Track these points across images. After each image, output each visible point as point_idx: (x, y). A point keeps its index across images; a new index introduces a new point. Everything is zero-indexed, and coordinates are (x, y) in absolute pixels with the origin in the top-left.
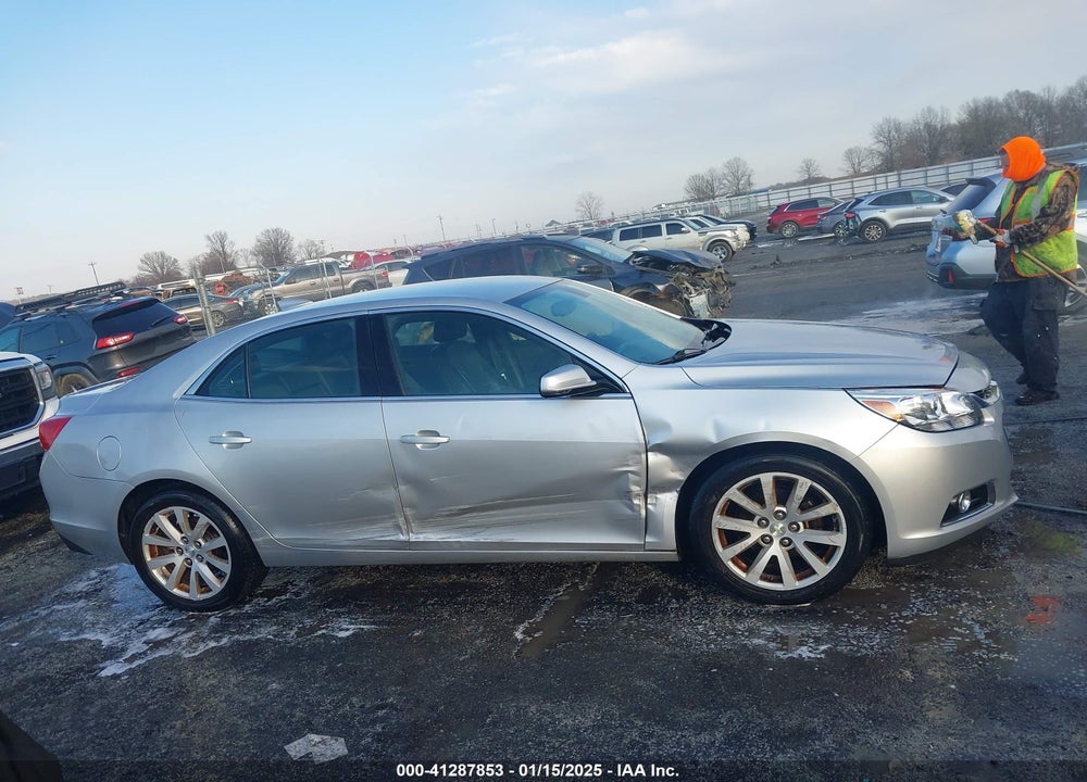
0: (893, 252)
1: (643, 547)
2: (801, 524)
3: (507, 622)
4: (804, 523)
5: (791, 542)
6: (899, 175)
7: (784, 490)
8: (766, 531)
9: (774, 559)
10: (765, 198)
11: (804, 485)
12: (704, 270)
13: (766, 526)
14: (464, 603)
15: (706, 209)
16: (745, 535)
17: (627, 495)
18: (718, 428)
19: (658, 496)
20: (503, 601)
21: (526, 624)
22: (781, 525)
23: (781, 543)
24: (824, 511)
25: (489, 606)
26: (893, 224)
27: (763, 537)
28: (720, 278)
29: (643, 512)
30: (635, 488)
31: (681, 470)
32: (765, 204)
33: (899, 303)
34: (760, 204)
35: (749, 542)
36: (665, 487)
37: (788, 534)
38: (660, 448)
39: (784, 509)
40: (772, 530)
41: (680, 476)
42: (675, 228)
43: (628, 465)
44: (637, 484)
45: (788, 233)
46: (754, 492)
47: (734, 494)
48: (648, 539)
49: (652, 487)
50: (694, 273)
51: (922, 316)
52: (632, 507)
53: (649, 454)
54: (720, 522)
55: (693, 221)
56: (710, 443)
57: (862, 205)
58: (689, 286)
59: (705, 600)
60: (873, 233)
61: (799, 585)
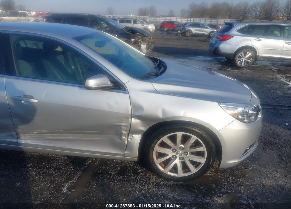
0: (194, 40)
1: (124, 155)
2: (189, 152)
3: (61, 182)
4: (190, 152)
5: (183, 158)
6: (194, 19)
7: (185, 139)
8: (175, 154)
9: (176, 165)
10: (159, 18)
11: (194, 138)
12: (146, 37)
13: (175, 152)
14: (43, 168)
15: (143, 18)
16: (166, 155)
17: (120, 135)
18: (164, 112)
19: (133, 136)
20: (61, 169)
21: (69, 183)
22: (181, 152)
23: (180, 159)
24: (199, 149)
25: (54, 170)
26: (194, 32)
27: (173, 156)
28: (150, 40)
29: (126, 142)
30: (124, 132)
31: (145, 126)
32: (159, 20)
33: (198, 56)
34: (158, 20)
35: (167, 157)
36: (137, 132)
37: (183, 156)
38: (138, 117)
39: (183, 146)
40: (177, 154)
41: (143, 129)
42: (135, 22)
43: (122, 123)
44: (125, 130)
45: (165, 29)
46: (173, 139)
47: (165, 139)
48: (126, 152)
49: (132, 131)
50: (143, 37)
51: (205, 61)
52: (121, 139)
53: (132, 119)
54: (157, 149)
55: (141, 21)
56: (159, 118)
57: (187, 25)
58: (141, 41)
59: (145, 175)
60: (188, 34)
61: (183, 175)
